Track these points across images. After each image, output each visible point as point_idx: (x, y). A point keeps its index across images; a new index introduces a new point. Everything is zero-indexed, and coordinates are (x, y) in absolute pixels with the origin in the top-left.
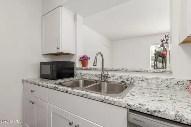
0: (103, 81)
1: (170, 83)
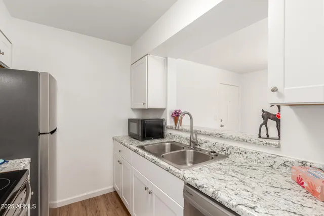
0: (192, 147)
1: (275, 162)
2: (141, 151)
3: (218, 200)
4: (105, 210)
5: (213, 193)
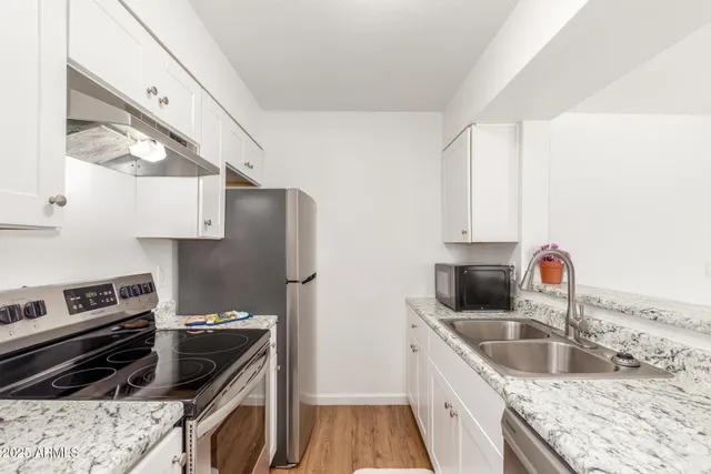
0: (571, 338)
2: (443, 330)
3: (557, 450)
4: (387, 432)
5: (551, 433)
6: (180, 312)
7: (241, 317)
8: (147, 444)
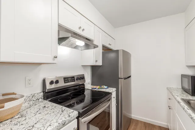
6: (92, 84)
7: (105, 88)
8: (65, 123)
